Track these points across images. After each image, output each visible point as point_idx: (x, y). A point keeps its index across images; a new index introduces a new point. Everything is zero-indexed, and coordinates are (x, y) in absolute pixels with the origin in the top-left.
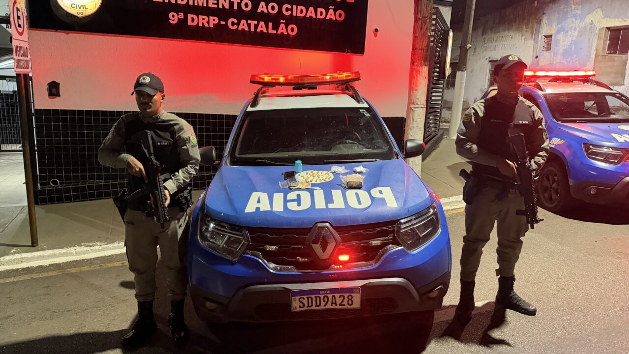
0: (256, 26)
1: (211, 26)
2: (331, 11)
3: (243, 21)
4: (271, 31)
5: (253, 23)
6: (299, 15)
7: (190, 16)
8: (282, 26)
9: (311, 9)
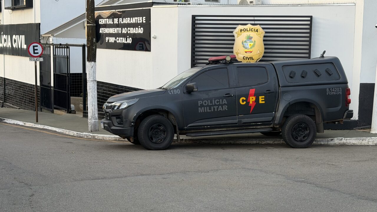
0: (122, 40)
1: (114, 42)
2: (139, 28)
3: (120, 38)
4: (126, 42)
5: (121, 38)
6: (132, 33)
7: (110, 38)
8: (128, 39)
9: (134, 28)
